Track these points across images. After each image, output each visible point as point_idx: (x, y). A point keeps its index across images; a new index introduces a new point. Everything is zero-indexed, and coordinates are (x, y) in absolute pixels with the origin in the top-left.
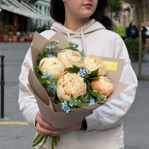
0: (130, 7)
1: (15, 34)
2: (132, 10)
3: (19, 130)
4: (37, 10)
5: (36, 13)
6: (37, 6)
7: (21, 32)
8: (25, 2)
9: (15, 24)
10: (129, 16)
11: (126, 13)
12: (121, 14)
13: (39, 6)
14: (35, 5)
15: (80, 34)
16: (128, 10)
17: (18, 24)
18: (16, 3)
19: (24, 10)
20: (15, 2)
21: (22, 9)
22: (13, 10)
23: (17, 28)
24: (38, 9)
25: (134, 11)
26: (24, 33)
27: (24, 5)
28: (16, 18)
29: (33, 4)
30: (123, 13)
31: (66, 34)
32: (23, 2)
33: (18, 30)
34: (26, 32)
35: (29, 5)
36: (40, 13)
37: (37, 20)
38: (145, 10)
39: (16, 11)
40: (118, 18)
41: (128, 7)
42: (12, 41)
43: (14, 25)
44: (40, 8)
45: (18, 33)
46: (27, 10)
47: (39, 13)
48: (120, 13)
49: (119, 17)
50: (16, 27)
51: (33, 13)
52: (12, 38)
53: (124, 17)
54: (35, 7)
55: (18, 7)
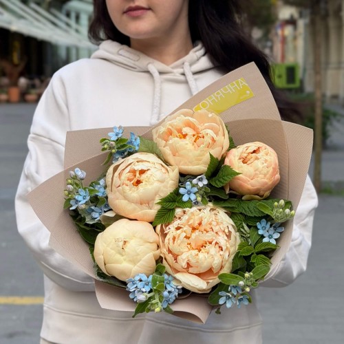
0: (296, 15)
1: (15, 84)
2: (301, 23)
3: (14, 317)
4: (68, 25)
5: (66, 31)
6: (68, 15)
7: (30, 78)
8: (38, 4)
9: (16, 57)
10: (295, 38)
11: (288, 31)
12: (276, 34)
13: (73, 15)
14: (64, 11)
15: (183, 74)
16: (292, 22)
17: (21, 59)
18: (17, 6)
19: (36, 23)
20: (13, 4)
21: (31, 23)
22: (10, 23)
23: (20, 69)
24: (72, 22)
25: (306, 25)
26: (37, 82)
27: (36, 12)
28: (17, 44)
29: (60, 9)
30: (280, 32)
31: (148, 72)
32: (33, 5)
33: (22, 74)
34: (43, 78)
35: (48, 10)
36: (77, 31)
37: (68, 49)
38: (332, 23)
39: (17, 26)
40: (269, 44)
41: (292, 17)
42: (8, 101)
43: (11, 62)
44: (78, 18)
45: (23, 81)
46: (44, 24)
47: (73, 32)
48: (273, 32)
49: (272, 41)
50: (16, 66)
51: (58, 31)
52: (8, 93)
53: (284, 40)
54: (63, 17)
55: (21, 17)
